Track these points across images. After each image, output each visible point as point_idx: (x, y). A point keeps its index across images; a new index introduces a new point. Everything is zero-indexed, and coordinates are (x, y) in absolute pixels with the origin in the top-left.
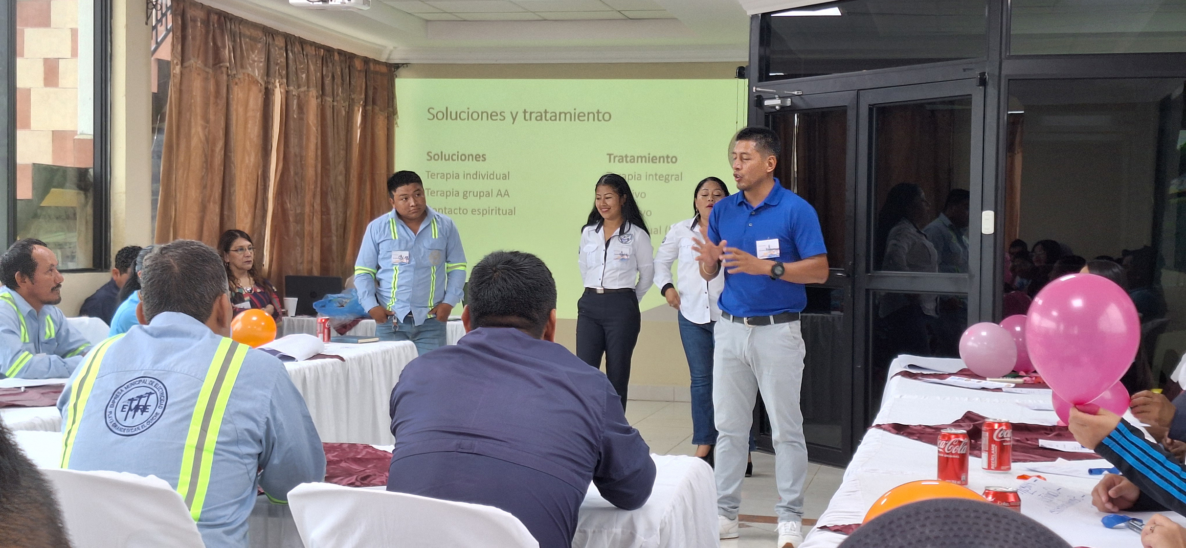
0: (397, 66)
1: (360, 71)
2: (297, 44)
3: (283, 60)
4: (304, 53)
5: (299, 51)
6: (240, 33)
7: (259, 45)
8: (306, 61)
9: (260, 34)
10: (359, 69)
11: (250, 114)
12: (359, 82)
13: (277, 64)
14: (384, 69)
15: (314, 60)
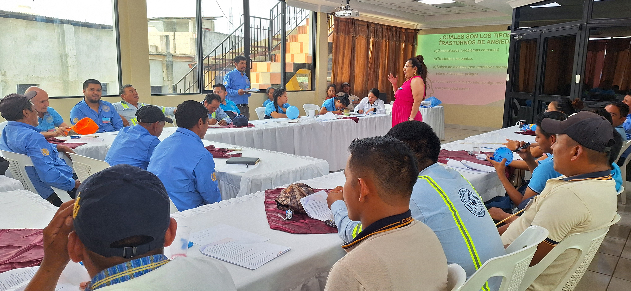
0: (419, 30)
1: (404, 32)
2: (379, 26)
3: (373, 31)
4: (382, 28)
5: (380, 28)
6: (358, 24)
7: (365, 27)
8: (382, 31)
9: (366, 24)
10: (403, 32)
11: (362, 46)
12: (404, 36)
13: (372, 32)
14: (413, 31)
15: (386, 30)
